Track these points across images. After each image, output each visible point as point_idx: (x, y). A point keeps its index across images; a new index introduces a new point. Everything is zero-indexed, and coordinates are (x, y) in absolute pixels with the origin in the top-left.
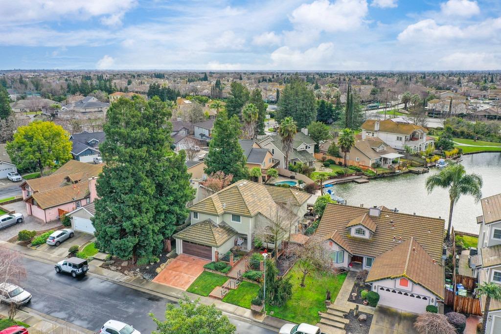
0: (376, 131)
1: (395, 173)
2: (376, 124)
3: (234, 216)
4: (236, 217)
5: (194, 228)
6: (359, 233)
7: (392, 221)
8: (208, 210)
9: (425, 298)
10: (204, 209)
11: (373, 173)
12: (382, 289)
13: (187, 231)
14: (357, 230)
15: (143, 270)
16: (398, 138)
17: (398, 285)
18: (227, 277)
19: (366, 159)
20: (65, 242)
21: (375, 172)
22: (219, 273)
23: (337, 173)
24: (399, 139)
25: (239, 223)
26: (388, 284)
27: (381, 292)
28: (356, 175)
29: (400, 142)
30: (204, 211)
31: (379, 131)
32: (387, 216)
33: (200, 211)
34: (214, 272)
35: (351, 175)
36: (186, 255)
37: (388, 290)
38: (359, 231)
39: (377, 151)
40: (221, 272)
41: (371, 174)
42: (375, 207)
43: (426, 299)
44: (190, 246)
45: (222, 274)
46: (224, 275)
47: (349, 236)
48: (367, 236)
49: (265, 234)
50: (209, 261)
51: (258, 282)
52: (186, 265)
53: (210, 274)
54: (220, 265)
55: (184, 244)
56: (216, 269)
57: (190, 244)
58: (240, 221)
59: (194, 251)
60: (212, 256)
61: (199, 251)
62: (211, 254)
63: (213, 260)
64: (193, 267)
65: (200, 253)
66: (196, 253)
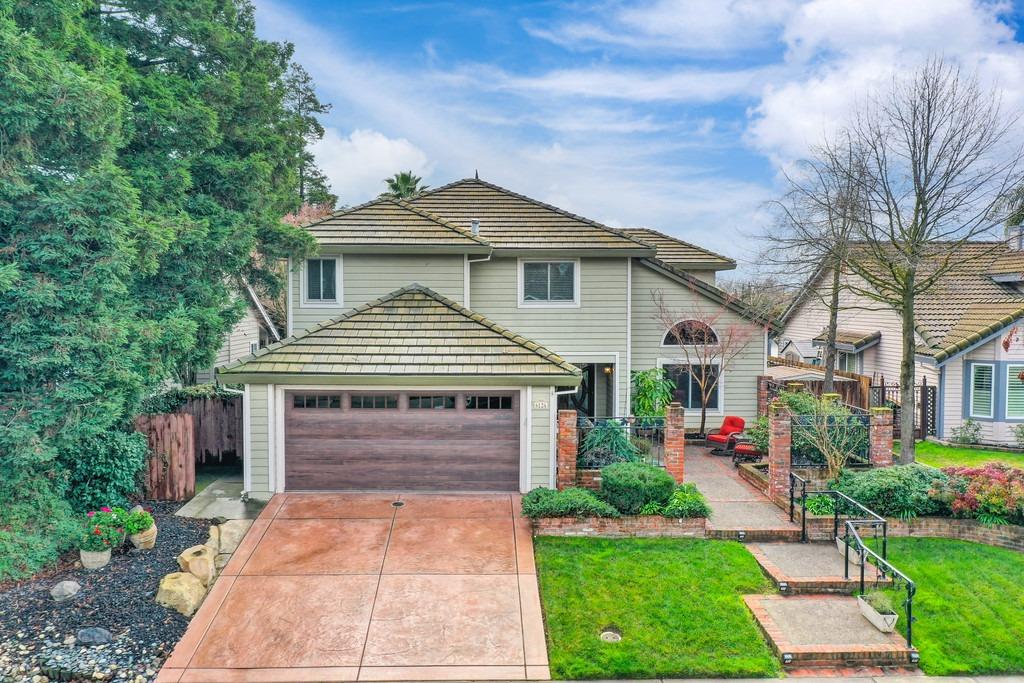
3: (533, 264)
5: (347, 325)
8: (403, 235)
10: (381, 235)
18: (717, 537)
22: (654, 527)
25: (567, 305)
36: (324, 496)
46: (695, 530)
49: (665, 366)
50: (503, 497)
51: (961, 515)
52: (370, 531)
53: (596, 544)
54: (642, 477)
55: (300, 424)
56: (622, 511)
57: (347, 414)
58: (570, 296)
59: (378, 458)
60: (516, 461)
61: (416, 446)
62: (507, 454)
63: (527, 484)
64: (430, 533)
65: (426, 459)
66: (395, 466)
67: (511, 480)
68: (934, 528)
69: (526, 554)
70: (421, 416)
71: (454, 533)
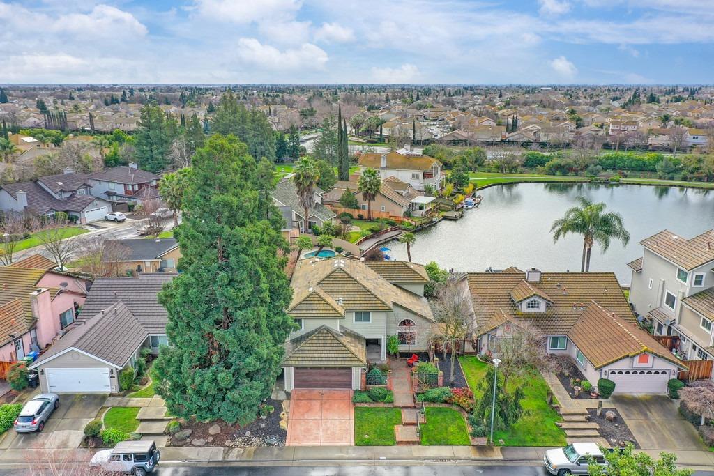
0: (383, 168)
1: (432, 222)
2: (382, 159)
3: (357, 313)
4: (363, 316)
5: (308, 345)
6: (532, 307)
7: (558, 284)
8: (321, 312)
9: (664, 373)
10: (314, 312)
11: (411, 225)
12: (613, 373)
13: (300, 352)
14: (529, 304)
15: (257, 432)
16: (413, 176)
17: (637, 363)
18: (395, 407)
19: (396, 208)
20: (51, 420)
21: (414, 223)
22: (381, 405)
23: (371, 230)
24: (415, 177)
25: (368, 323)
26: (623, 365)
27: (612, 378)
28: (391, 231)
29: (417, 181)
30: (316, 315)
31: (387, 167)
32: (549, 279)
33: (306, 315)
34: (372, 405)
35: (387, 231)
36: (304, 391)
37: (620, 373)
38: (531, 305)
39: (404, 195)
40: (385, 403)
41: (410, 227)
42: (534, 269)
43: (666, 373)
44: (310, 375)
45: (386, 406)
46: (390, 405)
47: (520, 313)
48: (542, 309)
49: (399, 333)
50: (347, 391)
51: (450, 403)
52: (317, 404)
53: (368, 409)
54: (379, 393)
55: (298, 373)
56: (374, 401)
57: (309, 371)
58: (369, 320)
59: (317, 381)
60: (351, 382)
61: (326, 378)
62: (349, 380)
63: (354, 388)
64: (330, 405)
65: (329, 381)
66: (321, 382)
67: (350, 386)
68: (444, 406)
69: (352, 411)
70: (327, 371)
71: (336, 405)
